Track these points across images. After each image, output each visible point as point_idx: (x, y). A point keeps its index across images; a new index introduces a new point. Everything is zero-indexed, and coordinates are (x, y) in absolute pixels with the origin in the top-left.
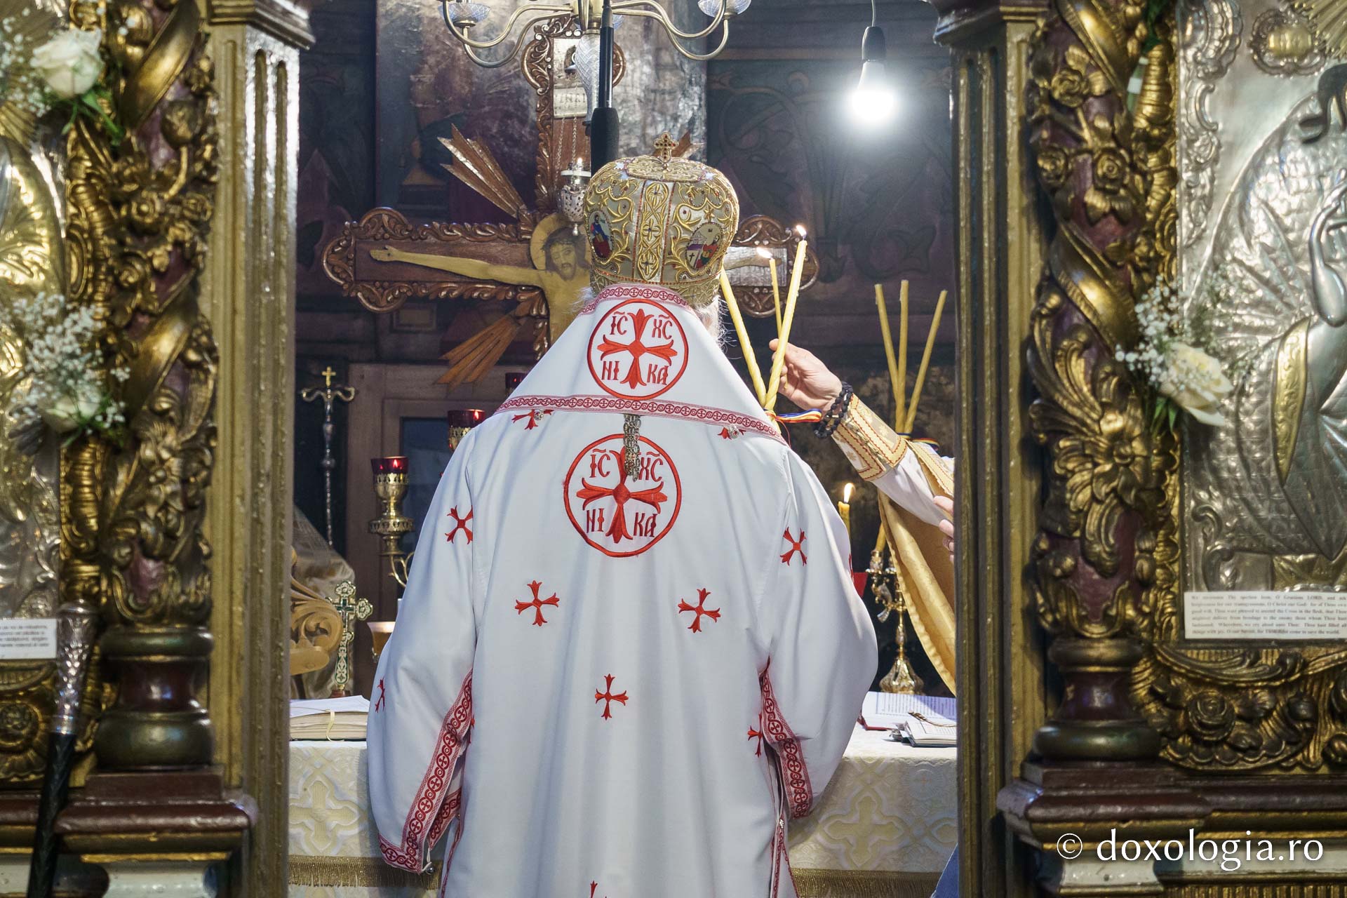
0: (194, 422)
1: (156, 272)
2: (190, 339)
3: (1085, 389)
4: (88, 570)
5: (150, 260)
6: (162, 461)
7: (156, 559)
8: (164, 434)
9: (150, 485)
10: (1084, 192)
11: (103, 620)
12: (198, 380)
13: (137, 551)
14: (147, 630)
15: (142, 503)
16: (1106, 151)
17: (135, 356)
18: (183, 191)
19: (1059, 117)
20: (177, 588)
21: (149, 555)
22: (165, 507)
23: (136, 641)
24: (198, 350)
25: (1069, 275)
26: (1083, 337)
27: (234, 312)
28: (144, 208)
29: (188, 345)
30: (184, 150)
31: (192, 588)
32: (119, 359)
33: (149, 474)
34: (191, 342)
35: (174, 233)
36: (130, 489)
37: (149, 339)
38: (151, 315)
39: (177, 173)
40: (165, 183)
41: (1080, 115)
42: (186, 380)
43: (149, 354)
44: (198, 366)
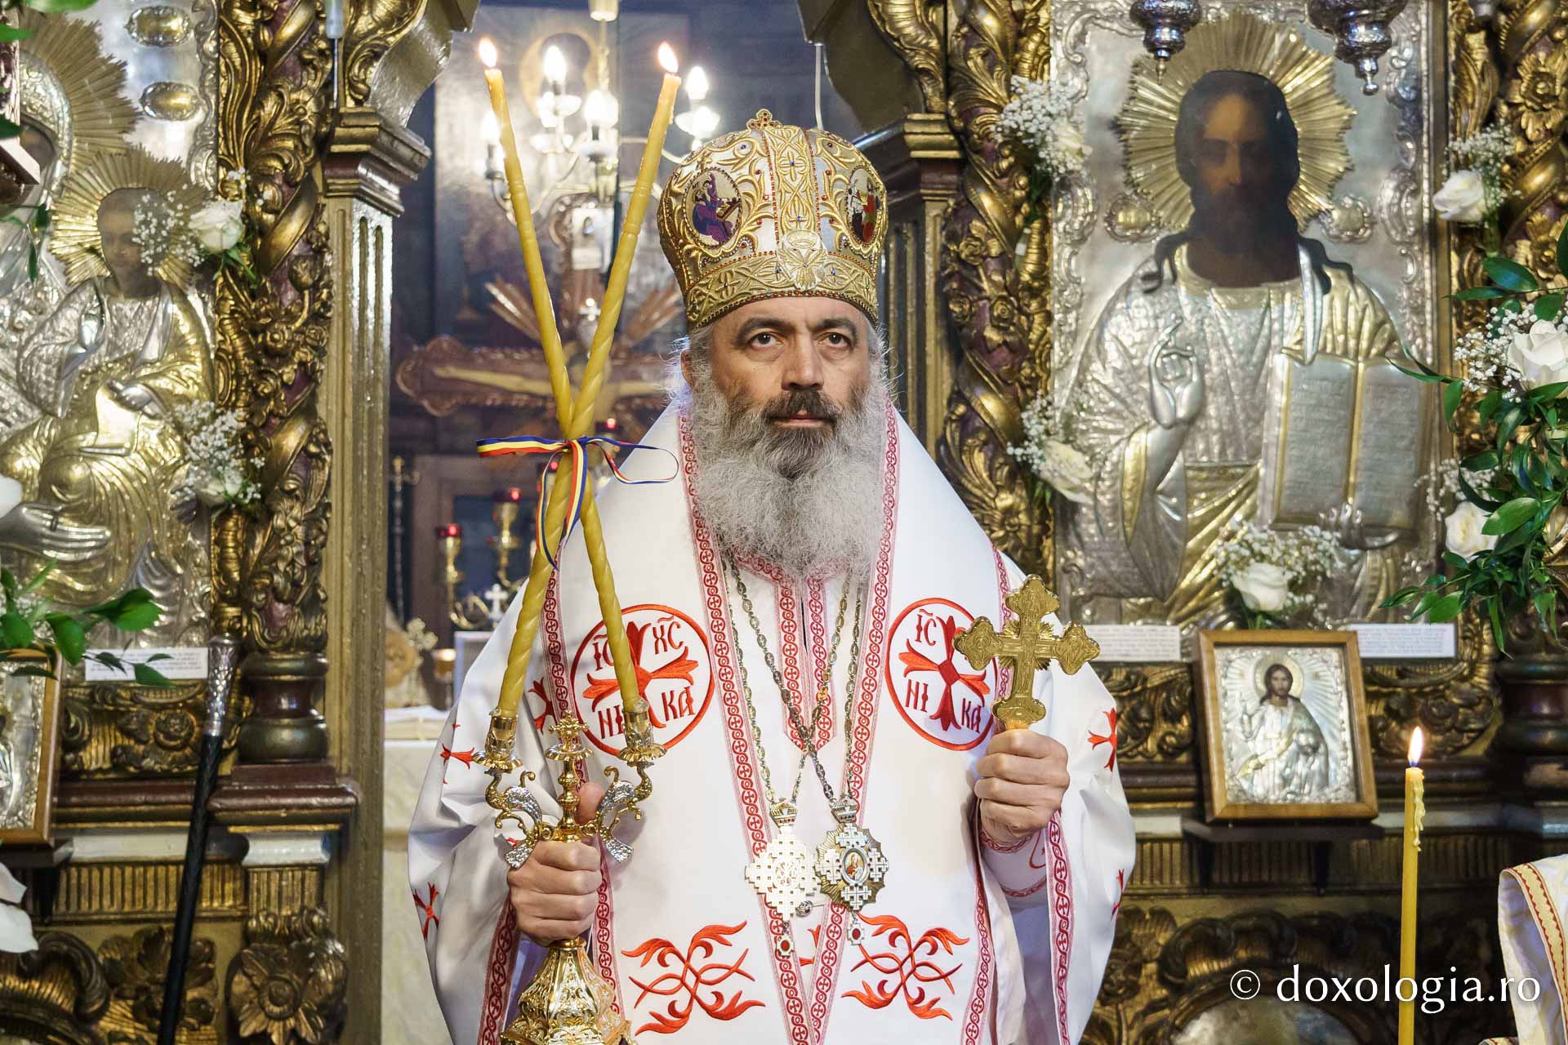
0: (314, 499)
1: (284, 384)
2: (311, 436)
3: (985, 475)
4: (232, 611)
5: (281, 376)
6: (290, 529)
7: (285, 603)
8: (292, 508)
9: (281, 547)
10: (984, 328)
11: (244, 649)
12: (317, 467)
13: (271, 596)
14: (279, 656)
15: (275, 560)
16: (1001, 298)
17: (269, 449)
18: (305, 324)
19: (965, 272)
20: (301, 624)
21: (279, 600)
22: (292, 563)
23: (269, 665)
24: (318, 444)
25: (972, 391)
26: (983, 437)
27: (344, 415)
28: (276, 336)
29: (310, 441)
30: (306, 292)
31: (312, 625)
32: (257, 451)
33: (280, 538)
34: (311, 439)
35: (299, 355)
36: (264, 550)
37: (280, 436)
38: (281, 417)
39: (302, 310)
40: (291, 317)
41: (981, 271)
42: (308, 467)
43: (279, 447)
44: (318, 456)
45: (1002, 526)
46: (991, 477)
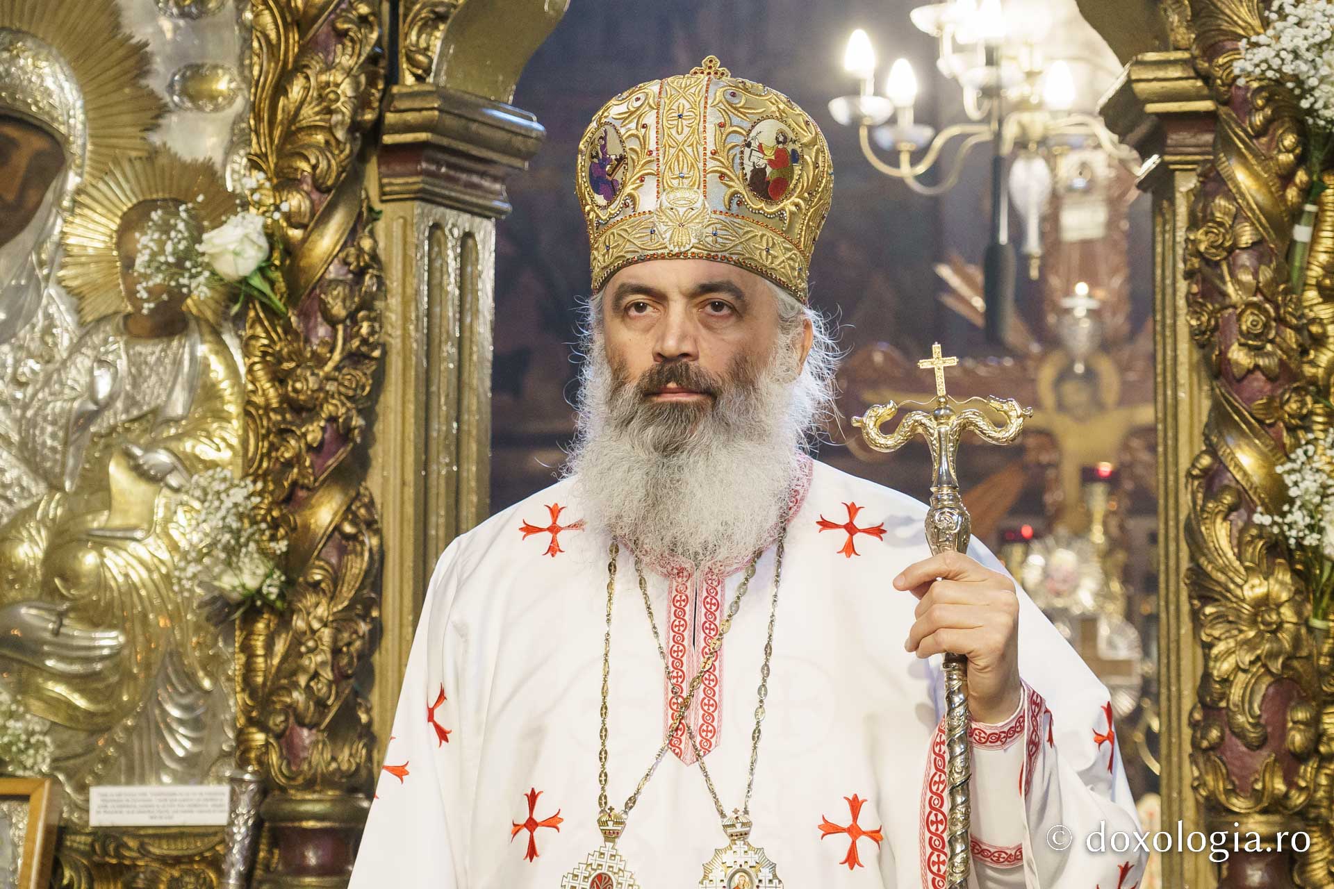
0: (347, 593)
1: (309, 447)
2: (348, 509)
3: (1230, 555)
4: (259, 738)
5: (304, 435)
6: (314, 632)
7: (311, 727)
8: (317, 605)
9: (301, 655)
10: (1228, 347)
11: (266, 787)
12: (354, 552)
13: (292, 720)
14: (299, 796)
15: (294, 673)
16: (1249, 305)
17: (294, 529)
18: (337, 368)
19: (1207, 270)
20: (327, 756)
21: (302, 724)
22: (315, 676)
23: (287, 807)
24: (354, 523)
25: (1221, 435)
26: (1228, 499)
27: (403, 483)
28: (298, 385)
29: (344, 518)
30: (340, 328)
31: (345, 755)
32: (282, 531)
33: (301, 644)
34: (348, 513)
35: (328, 409)
36: (284, 659)
37: (307, 512)
38: (308, 489)
39: (332, 351)
40: (320, 361)
41: (1225, 268)
42: (342, 552)
43: (306, 527)
44: (353, 538)
45: (1253, 622)
46: (1239, 557)
